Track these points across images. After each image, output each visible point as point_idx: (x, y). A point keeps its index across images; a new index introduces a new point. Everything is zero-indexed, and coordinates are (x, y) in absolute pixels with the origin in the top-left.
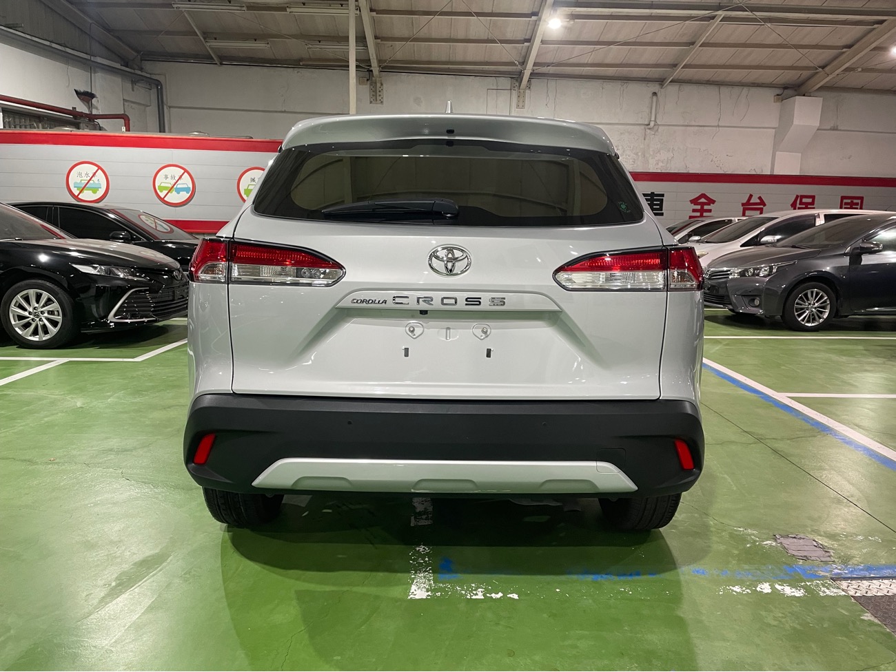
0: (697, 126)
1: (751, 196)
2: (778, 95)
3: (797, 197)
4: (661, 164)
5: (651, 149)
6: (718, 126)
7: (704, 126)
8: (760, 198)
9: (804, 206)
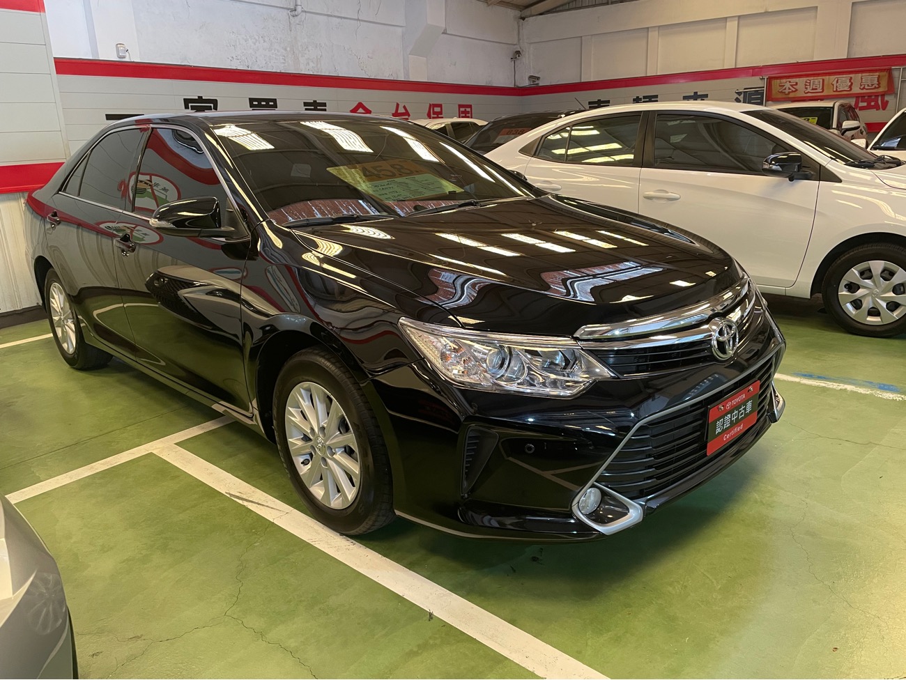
0: (338, 17)
1: (398, 105)
3: (430, 105)
4: (311, 64)
5: (299, 44)
6: (358, 20)
7: (346, 18)
8: (404, 107)
9: (436, 116)
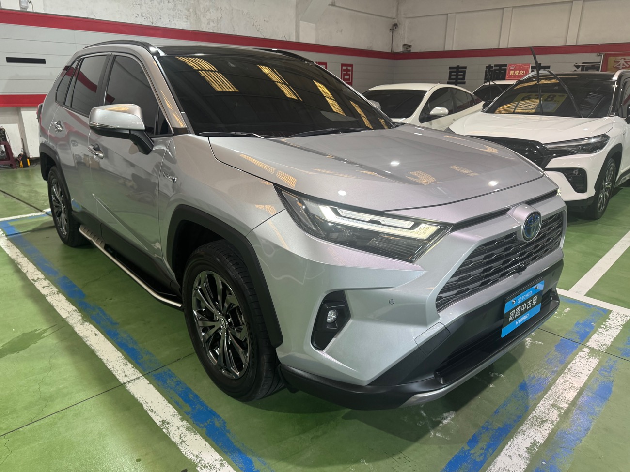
4: (212, 24)
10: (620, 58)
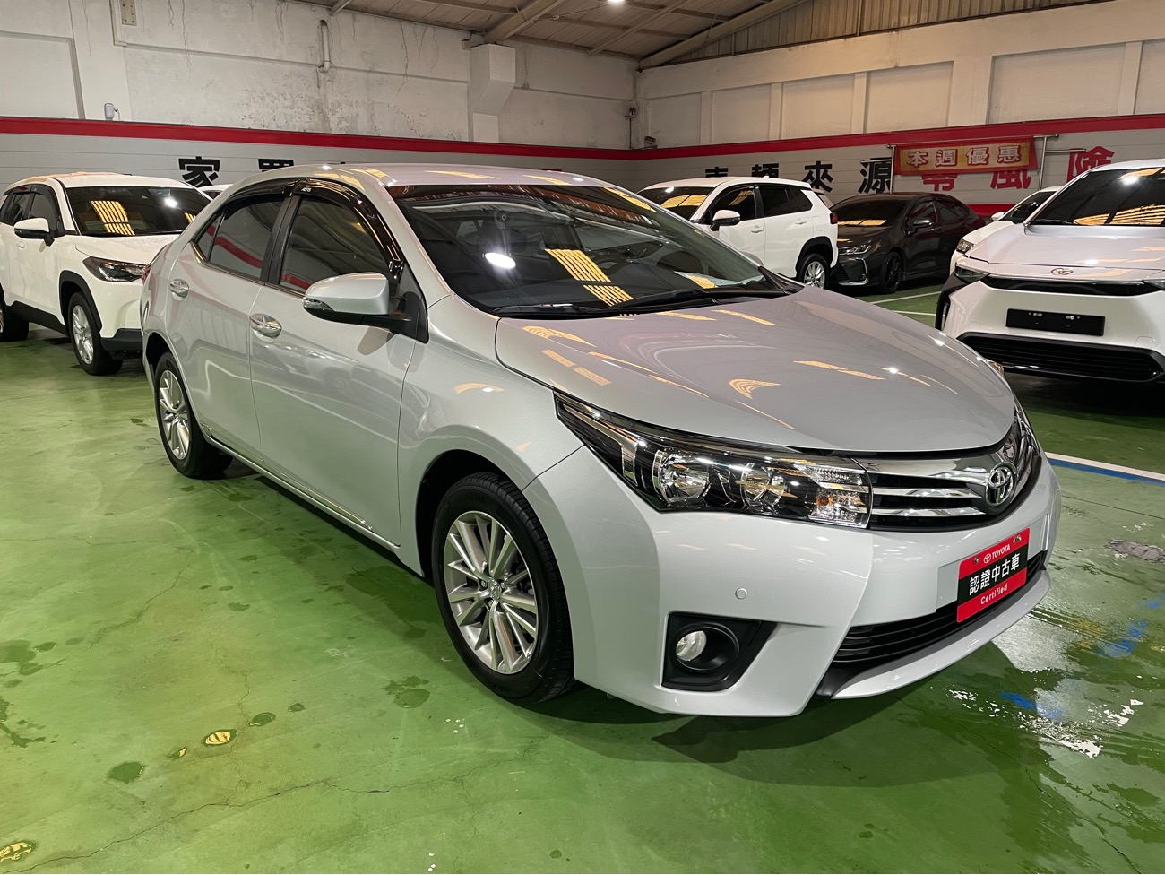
0: (381, 73)
2: (465, 40)
4: (344, 124)
5: (329, 101)
6: (406, 75)
7: (389, 74)
10: (914, 150)
